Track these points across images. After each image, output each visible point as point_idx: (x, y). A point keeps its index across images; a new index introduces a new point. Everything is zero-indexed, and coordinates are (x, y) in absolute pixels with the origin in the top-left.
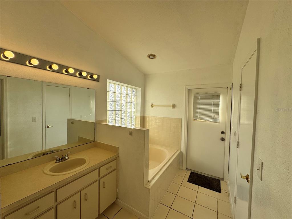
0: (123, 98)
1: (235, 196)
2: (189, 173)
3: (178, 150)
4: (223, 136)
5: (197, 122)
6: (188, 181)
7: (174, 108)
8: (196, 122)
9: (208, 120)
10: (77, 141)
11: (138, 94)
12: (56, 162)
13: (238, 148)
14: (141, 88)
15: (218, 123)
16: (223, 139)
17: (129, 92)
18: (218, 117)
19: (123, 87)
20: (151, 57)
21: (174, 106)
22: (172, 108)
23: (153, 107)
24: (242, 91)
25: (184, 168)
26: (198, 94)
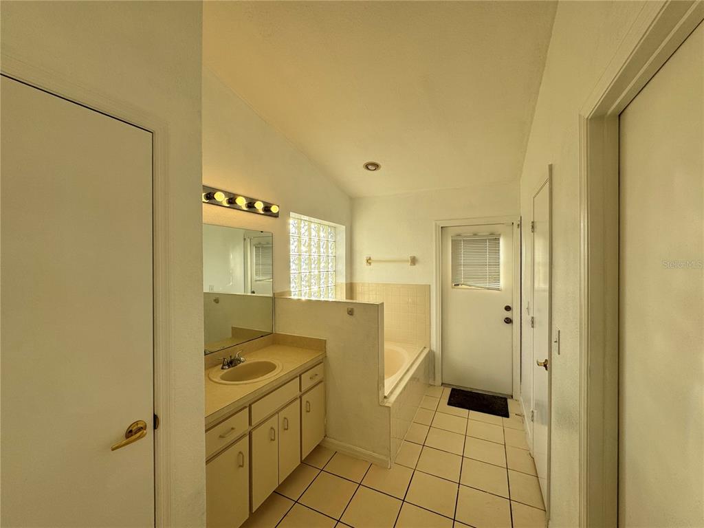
0: (312, 247)
1: (531, 410)
2: (448, 391)
3: (425, 348)
4: (508, 314)
5: (459, 290)
6: (449, 404)
7: (414, 264)
8: (457, 290)
9: (478, 285)
10: (231, 336)
11: (338, 237)
12: (222, 368)
13: (533, 327)
14: (344, 227)
15: (498, 289)
16: (508, 321)
17: (322, 234)
18: (498, 280)
19: (313, 226)
20: (370, 167)
21: (414, 261)
22: (411, 265)
23: (370, 263)
24: (535, 233)
25: (439, 382)
26: (459, 235)
